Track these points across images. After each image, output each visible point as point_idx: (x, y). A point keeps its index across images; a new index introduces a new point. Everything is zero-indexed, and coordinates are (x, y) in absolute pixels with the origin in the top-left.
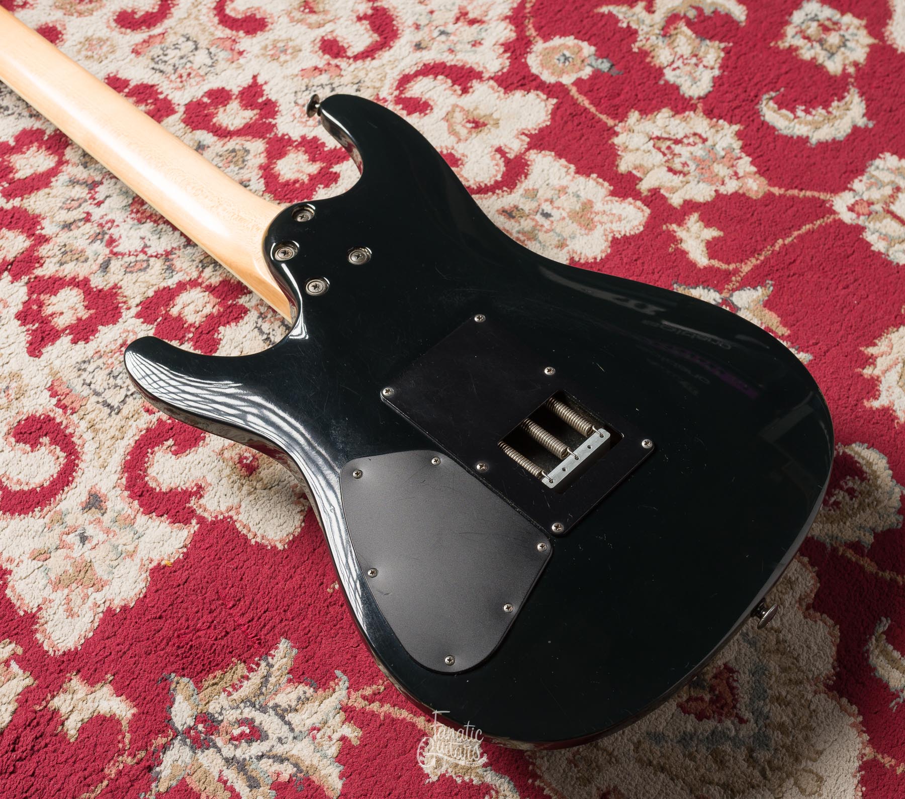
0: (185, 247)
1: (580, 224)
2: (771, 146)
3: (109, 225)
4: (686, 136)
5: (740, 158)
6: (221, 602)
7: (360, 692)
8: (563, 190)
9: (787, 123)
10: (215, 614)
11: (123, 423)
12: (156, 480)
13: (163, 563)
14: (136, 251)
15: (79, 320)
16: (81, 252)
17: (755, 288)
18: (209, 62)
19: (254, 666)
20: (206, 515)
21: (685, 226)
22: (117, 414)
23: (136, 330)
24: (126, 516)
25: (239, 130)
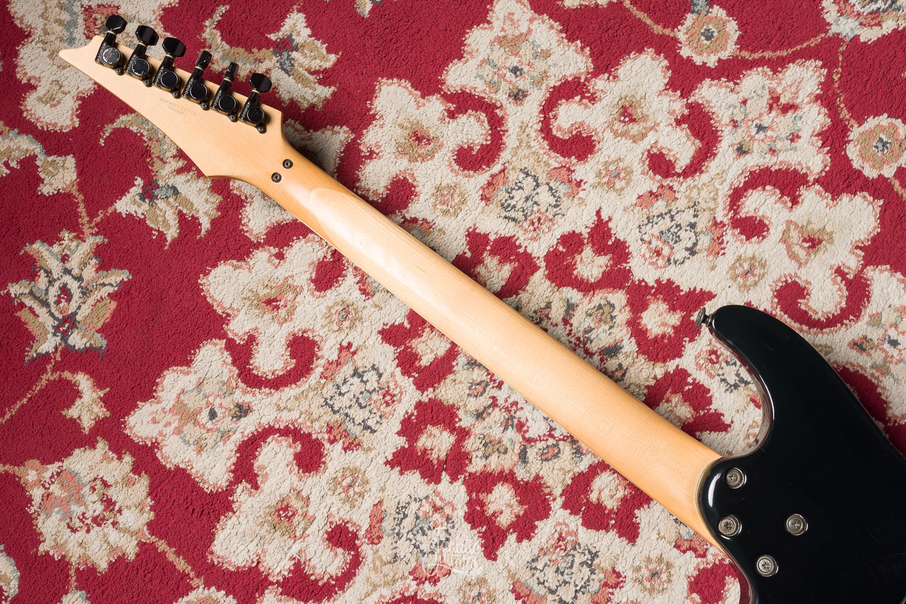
15: (517, 516)
16: (499, 442)
18: (552, 201)
23: (566, 521)
25: (599, 282)
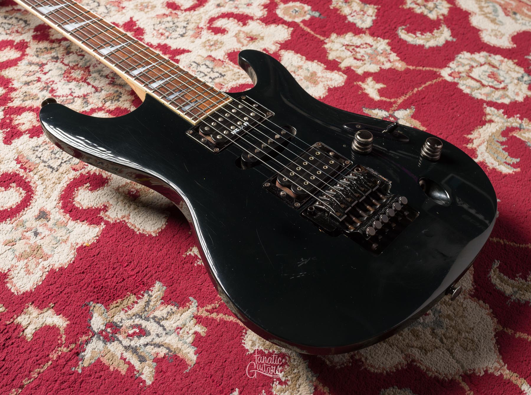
0: (94, 93)
1: (310, 82)
2: (406, 48)
3: (51, 83)
4: (362, 44)
5: (390, 54)
6: (119, 264)
7: (205, 308)
8: (300, 67)
9: (412, 39)
10: (116, 270)
11: (60, 176)
12: (80, 204)
13: (84, 245)
14: (67, 94)
15: (34, 127)
16: (35, 95)
17: (405, 109)
18: (106, 11)
19: (140, 296)
20: (109, 220)
21: (366, 83)
22: (57, 171)
24: (62, 222)
